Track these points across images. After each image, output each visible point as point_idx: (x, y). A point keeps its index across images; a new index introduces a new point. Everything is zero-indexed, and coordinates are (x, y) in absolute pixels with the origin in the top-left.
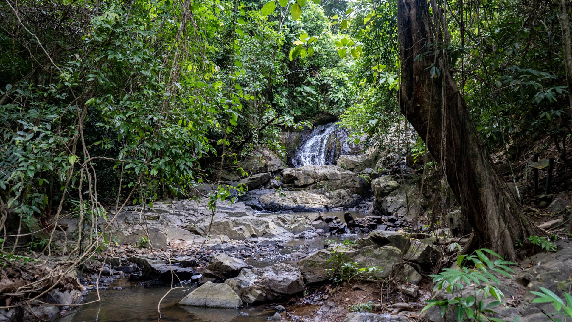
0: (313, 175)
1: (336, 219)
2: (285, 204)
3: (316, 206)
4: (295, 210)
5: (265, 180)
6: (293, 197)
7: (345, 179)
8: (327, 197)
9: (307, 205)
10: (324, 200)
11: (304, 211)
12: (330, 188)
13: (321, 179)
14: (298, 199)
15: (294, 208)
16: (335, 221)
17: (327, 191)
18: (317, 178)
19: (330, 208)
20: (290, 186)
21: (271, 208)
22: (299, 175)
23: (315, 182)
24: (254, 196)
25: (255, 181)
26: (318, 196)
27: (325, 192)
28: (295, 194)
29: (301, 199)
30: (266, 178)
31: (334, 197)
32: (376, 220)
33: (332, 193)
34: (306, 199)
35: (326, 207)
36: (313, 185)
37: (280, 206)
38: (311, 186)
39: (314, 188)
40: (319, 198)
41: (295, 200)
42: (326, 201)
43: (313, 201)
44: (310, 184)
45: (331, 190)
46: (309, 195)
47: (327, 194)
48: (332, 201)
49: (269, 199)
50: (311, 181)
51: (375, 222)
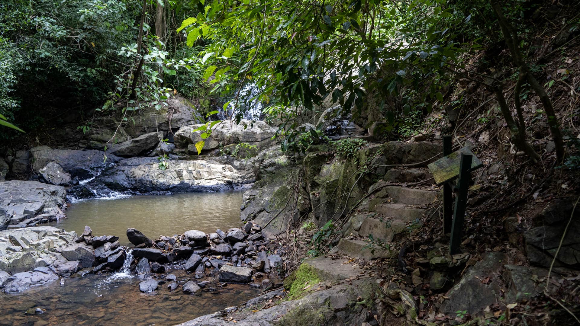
0: (217, 136)
1: (112, 240)
2: (161, 180)
3: (213, 183)
4: (176, 189)
5: (151, 143)
6: (177, 169)
7: (267, 141)
8: (236, 168)
9: (196, 182)
10: (228, 173)
11: (191, 192)
12: (242, 154)
13: (229, 142)
14: (185, 173)
15: (174, 187)
16: (107, 246)
17: (237, 160)
18: (223, 140)
19: (237, 184)
20: (182, 152)
21: (140, 188)
22: (194, 137)
23: (218, 147)
24: (122, 168)
25: (138, 144)
26: (218, 167)
27: (233, 160)
28: (182, 165)
29: (190, 172)
30: (153, 140)
31: (247, 167)
32: (192, 242)
33: (244, 161)
34: (199, 172)
35: (229, 183)
36: (217, 150)
37: (153, 184)
38: (213, 152)
39: (218, 154)
40: (221, 170)
41: (180, 175)
42: (231, 174)
43: (210, 175)
44: (213, 149)
45: (244, 157)
46: (205, 166)
47: (237, 163)
48: (243, 173)
49: (142, 172)
50: (213, 144)
51: (191, 245)
